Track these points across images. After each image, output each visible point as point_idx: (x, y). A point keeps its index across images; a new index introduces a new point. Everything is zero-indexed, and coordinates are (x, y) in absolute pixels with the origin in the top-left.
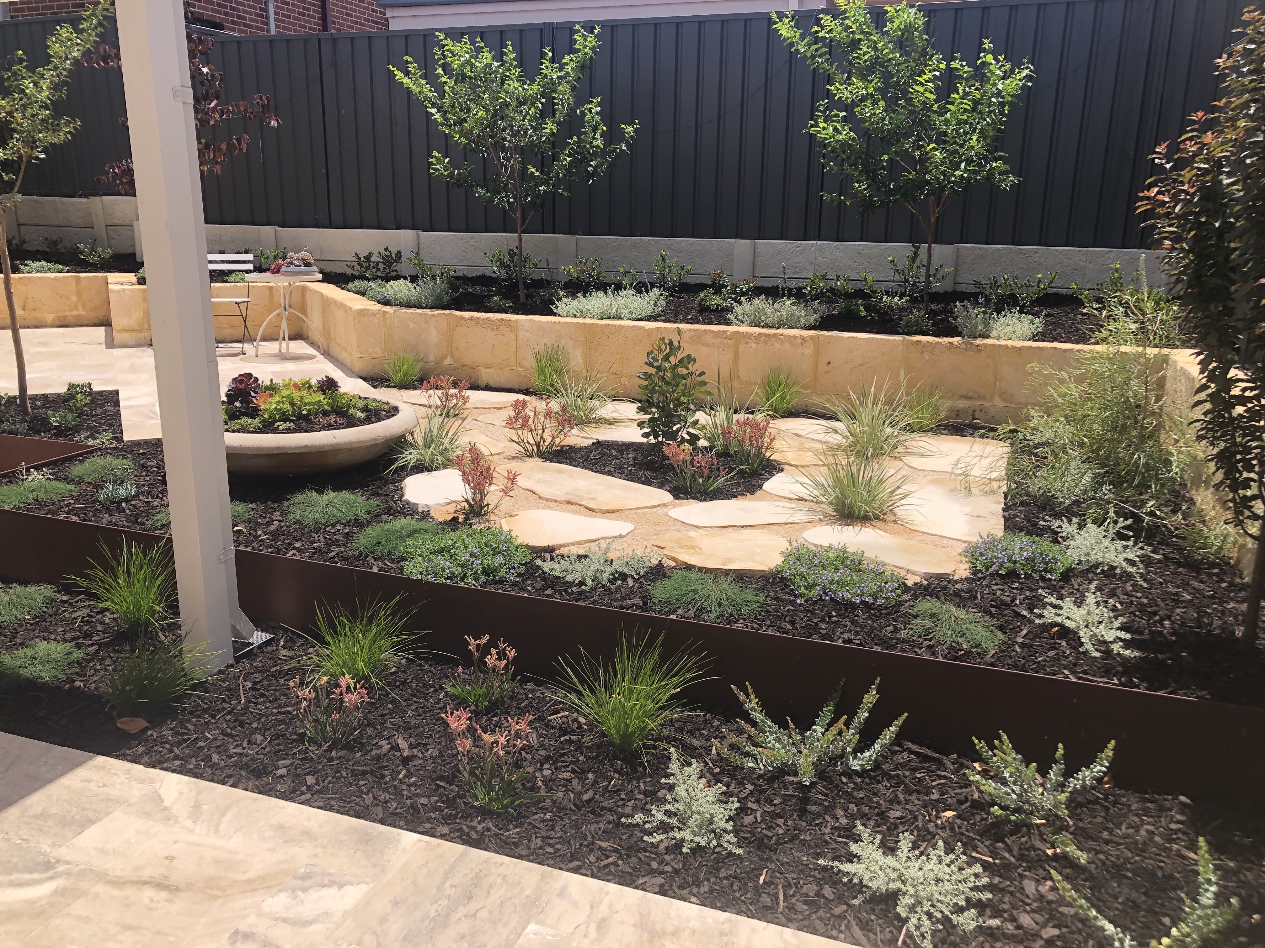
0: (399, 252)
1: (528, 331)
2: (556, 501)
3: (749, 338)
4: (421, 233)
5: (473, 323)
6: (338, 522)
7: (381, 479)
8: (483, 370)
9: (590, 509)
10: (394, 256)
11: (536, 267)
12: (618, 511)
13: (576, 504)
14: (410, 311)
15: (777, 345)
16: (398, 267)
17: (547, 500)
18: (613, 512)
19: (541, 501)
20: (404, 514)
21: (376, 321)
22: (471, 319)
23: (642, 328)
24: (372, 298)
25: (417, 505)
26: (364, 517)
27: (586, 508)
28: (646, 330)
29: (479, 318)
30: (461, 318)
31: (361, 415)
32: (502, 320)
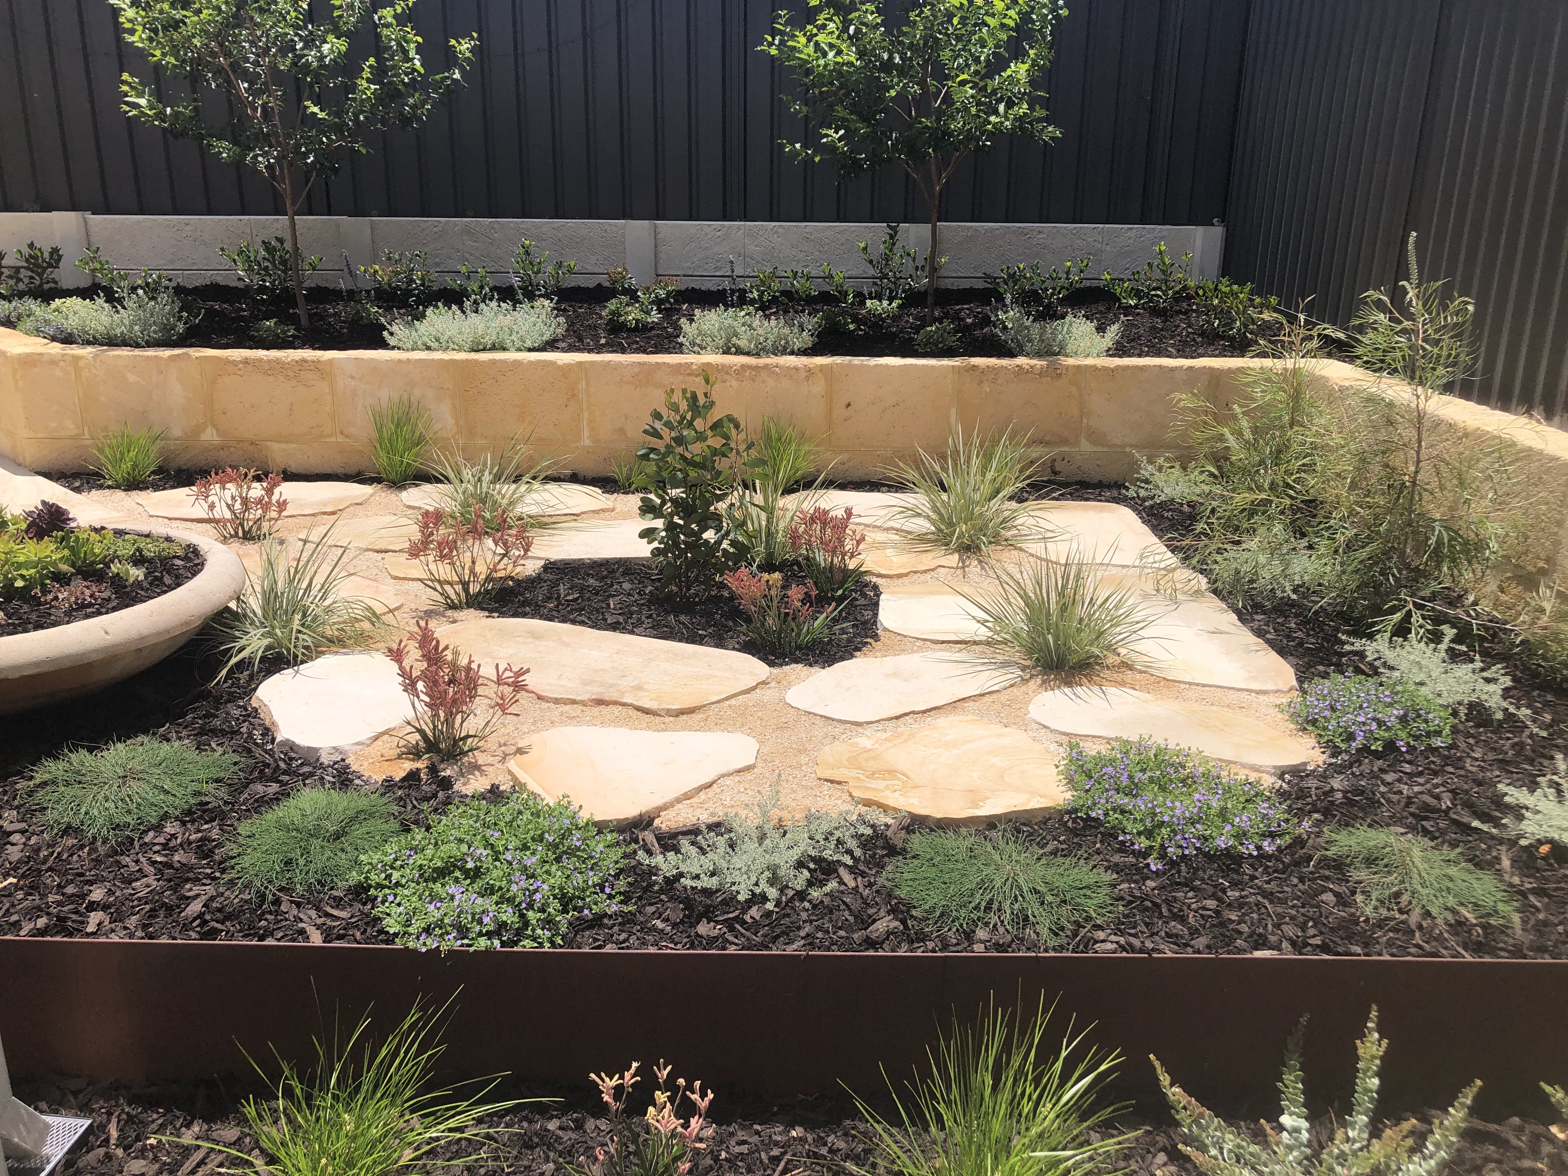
0: (55, 251)
1: (352, 377)
2: (574, 702)
3: (727, 373)
4: (89, 216)
5: (250, 368)
6: (165, 817)
7: (205, 696)
8: (275, 446)
9: (646, 711)
10: (46, 255)
11: (314, 269)
12: (699, 708)
13: (615, 703)
14: (125, 352)
15: (771, 382)
16: (56, 274)
17: (556, 701)
18: (691, 711)
19: (545, 705)
20: (296, 774)
21: (59, 373)
22: (246, 361)
23: (552, 363)
24: (38, 332)
25: (316, 750)
26: (216, 795)
27: (638, 709)
28: (559, 367)
29: (260, 360)
30: (227, 361)
31: (137, 573)
32: (304, 361)
